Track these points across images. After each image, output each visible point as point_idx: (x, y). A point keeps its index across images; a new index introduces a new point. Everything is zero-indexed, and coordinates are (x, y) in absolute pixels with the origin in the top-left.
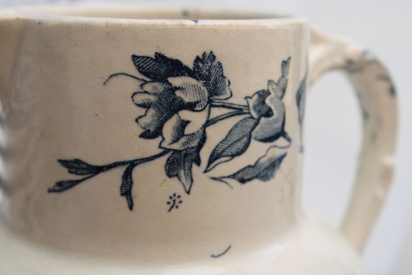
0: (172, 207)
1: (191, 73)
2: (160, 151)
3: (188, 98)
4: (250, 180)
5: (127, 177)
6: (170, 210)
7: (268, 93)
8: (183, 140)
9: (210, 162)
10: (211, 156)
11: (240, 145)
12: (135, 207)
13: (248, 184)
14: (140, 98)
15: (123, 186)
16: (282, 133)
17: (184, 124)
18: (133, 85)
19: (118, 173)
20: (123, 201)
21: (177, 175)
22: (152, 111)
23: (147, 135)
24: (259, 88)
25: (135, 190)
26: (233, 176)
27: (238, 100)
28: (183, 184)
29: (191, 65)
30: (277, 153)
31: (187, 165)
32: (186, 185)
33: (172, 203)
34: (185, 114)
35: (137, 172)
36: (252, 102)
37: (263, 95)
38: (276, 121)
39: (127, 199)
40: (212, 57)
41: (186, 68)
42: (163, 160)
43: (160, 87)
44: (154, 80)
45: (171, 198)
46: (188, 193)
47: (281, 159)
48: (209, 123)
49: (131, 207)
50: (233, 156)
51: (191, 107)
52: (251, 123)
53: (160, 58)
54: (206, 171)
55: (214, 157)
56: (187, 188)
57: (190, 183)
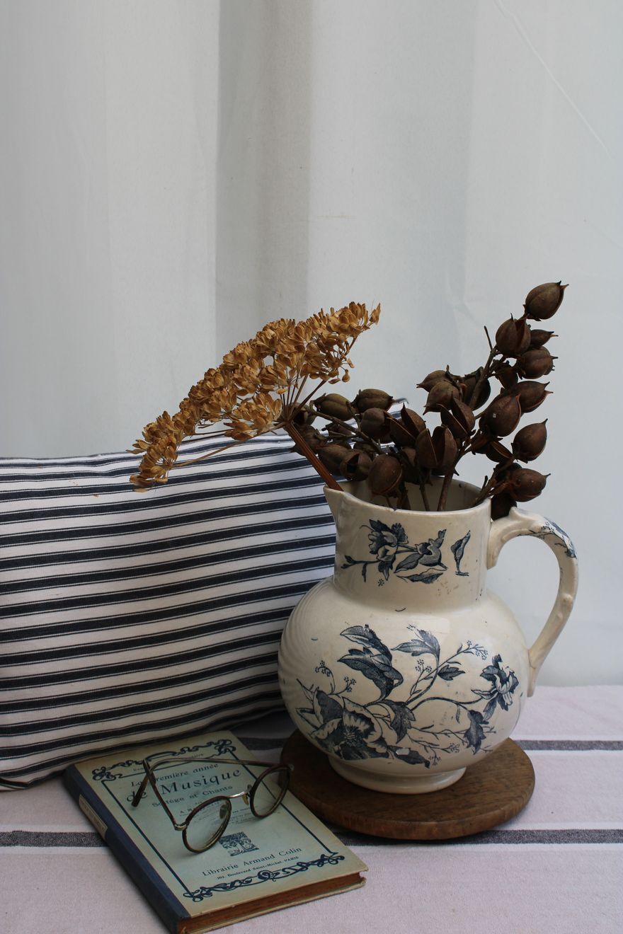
0: (380, 585)
1: (391, 531)
2: (376, 560)
3: (388, 541)
4: (417, 581)
5: (365, 567)
7: (429, 544)
8: (386, 557)
9: (397, 569)
10: (398, 565)
11: (412, 565)
13: (416, 583)
14: (371, 537)
15: (363, 571)
16: (439, 563)
17: (386, 551)
18: (368, 531)
19: (362, 565)
20: (362, 577)
21: (383, 572)
22: (375, 543)
23: (372, 552)
24: (424, 541)
25: (367, 574)
26: (408, 577)
27: (411, 545)
28: (385, 576)
29: (391, 528)
30: (435, 572)
31: (387, 568)
33: (380, 583)
34: (387, 547)
35: (368, 567)
36: (418, 547)
37: (426, 545)
38: (434, 557)
39: (364, 577)
40: (400, 526)
41: (389, 528)
42: (378, 564)
43: (378, 534)
44: (376, 531)
45: (380, 580)
46: (387, 580)
47: (438, 575)
48: (397, 552)
49: (365, 580)
50: (408, 569)
51: (390, 544)
52: (418, 556)
53: (379, 522)
54: (395, 573)
55: (399, 567)
56: (387, 578)
57: (388, 576)
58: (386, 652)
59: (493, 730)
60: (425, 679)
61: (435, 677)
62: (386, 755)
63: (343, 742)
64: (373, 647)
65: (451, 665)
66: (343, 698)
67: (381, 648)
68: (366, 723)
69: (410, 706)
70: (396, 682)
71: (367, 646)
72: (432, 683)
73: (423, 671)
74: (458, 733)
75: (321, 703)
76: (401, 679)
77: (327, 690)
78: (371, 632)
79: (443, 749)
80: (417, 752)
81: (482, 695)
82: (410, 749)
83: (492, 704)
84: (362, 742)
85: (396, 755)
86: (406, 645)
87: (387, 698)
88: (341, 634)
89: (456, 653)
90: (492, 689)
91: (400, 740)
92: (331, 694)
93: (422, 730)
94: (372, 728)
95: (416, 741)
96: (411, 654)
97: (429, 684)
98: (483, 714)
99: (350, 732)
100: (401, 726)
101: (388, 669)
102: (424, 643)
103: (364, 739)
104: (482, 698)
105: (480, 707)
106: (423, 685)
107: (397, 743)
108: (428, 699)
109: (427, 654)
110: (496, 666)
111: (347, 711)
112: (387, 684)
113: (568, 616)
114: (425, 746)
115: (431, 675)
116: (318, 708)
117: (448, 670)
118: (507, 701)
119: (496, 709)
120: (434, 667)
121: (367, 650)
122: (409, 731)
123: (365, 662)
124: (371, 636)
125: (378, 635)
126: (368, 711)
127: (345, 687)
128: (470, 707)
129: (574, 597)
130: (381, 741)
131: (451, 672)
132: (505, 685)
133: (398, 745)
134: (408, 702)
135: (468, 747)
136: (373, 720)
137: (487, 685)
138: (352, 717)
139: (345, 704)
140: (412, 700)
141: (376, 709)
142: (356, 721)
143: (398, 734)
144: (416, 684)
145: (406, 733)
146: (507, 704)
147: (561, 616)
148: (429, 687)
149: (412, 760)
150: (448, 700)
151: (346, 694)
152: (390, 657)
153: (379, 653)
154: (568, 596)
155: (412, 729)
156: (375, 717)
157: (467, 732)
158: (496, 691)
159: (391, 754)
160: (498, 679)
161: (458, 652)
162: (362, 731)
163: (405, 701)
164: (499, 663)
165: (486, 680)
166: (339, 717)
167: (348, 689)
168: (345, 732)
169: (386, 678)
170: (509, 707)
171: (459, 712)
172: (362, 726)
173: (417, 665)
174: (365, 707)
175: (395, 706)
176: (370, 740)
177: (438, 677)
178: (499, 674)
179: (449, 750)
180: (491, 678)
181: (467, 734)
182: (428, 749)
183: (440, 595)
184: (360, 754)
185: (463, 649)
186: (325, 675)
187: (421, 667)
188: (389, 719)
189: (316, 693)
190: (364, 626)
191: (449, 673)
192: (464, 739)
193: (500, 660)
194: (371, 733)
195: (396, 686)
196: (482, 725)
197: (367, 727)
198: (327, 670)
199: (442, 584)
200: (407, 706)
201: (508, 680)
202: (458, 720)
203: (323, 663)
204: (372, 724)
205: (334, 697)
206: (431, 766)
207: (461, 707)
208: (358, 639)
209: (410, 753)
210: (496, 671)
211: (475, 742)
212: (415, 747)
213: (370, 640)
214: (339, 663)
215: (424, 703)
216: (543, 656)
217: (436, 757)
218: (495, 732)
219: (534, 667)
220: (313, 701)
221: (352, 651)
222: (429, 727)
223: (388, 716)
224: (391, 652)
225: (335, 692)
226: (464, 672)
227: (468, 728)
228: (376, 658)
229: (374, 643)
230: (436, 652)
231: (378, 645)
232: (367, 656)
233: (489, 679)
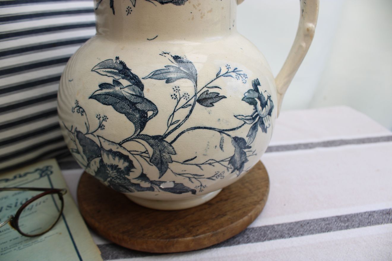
0: (128, 13)
4: (166, 3)
6: (127, 15)
12: (115, 13)
13: (166, 5)
15: (111, 3)
20: (111, 10)
25: (115, 5)
28: (132, 2)
32: (133, 2)
33: (128, 11)
39: (112, 9)
45: (127, 8)
46: (134, 6)
49: (114, 13)
56: (134, 4)
57: (135, 1)
58: (137, 82)
59: (255, 153)
60: (182, 107)
61: (194, 104)
62: (151, 189)
63: (109, 179)
64: (123, 78)
65: (211, 91)
66: (98, 136)
67: (132, 78)
68: (125, 161)
69: (169, 139)
70: (150, 113)
71: (117, 77)
72: (191, 111)
73: (180, 98)
74: (222, 161)
75: (81, 143)
76: (156, 111)
77: (84, 130)
78: (122, 63)
79: (209, 178)
80: (182, 184)
81: (245, 120)
82: (174, 182)
83: (254, 128)
84: (125, 179)
85: (161, 188)
86: (159, 72)
87: (141, 133)
88: (92, 71)
89: (215, 77)
90: (254, 113)
91: (162, 175)
92: (86, 134)
93: (185, 162)
94: (131, 166)
95: (179, 175)
96: (165, 81)
97: (188, 113)
98: (246, 139)
99: (112, 170)
100: (162, 161)
101: (139, 100)
102: (179, 68)
103: (126, 176)
104: (245, 123)
105: (243, 133)
106: (181, 115)
107: (160, 178)
108: (188, 130)
109: (183, 80)
110: (257, 90)
111: (104, 150)
112: (141, 117)
113: (310, 45)
114: (189, 178)
115: (189, 103)
116: (81, 149)
117: (207, 96)
118: (266, 124)
119: (258, 133)
120: (192, 94)
121: (117, 83)
122: (170, 165)
123: (115, 95)
124: (121, 67)
125: (128, 66)
126: (124, 148)
127: (98, 125)
128: (233, 134)
129: (315, 26)
130: (143, 177)
131: (211, 98)
132: (264, 109)
133: (161, 179)
134: (166, 135)
135: (232, 172)
136: (131, 157)
137: (249, 110)
138: (110, 156)
139: (100, 143)
140: (170, 133)
141: (131, 146)
142: (114, 159)
143: (160, 169)
144: (173, 114)
145: (167, 168)
146: (267, 127)
147: (304, 45)
148: (188, 117)
149: (178, 191)
150: (210, 129)
151: (100, 132)
152: (142, 87)
153: (129, 84)
154: (311, 25)
155: (174, 163)
156: (132, 154)
157: (231, 159)
158: (258, 115)
159: (156, 188)
160: (259, 103)
161: (218, 76)
162: (123, 168)
163: (162, 134)
164: (258, 87)
165: (248, 104)
166: (98, 157)
167: (101, 126)
168: (108, 170)
169: (139, 110)
170: (268, 129)
171: (222, 140)
172: (122, 165)
173: (173, 93)
174: (120, 144)
175: (152, 141)
176: (133, 176)
177: (197, 104)
178: (259, 98)
179: (214, 178)
180: (252, 102)
181: (232, 161)
182: (193, 180)
183: (193, 18)
184: (128, 189)
185: (222, 73)
186: (80, 114)
187: (177, 94)
188: (147, 155)
189: (76, 134)
190: (114, 59)
191: (209, 98)
192: (229, 166)
193: (259, 84)
194: (132, 170)
195: (151, 118)
196: (246, 150)
197: (126, 164)
198: (81, 110)
199: (194, 6)
200: (165, 139)
201: (266, 104)
202: (221, 148)
203: (77, 102)
204: (131, 162)
205: (90, 136)
206: (197, 193)
207: (224, 135)
208: (108, 72)
209: (175, 186)
210: (256, 95)
211: (239, 167)
212: (179, 180)
213: (120, 71)
214: (91, 100)
215: (183, 135)
216: (287, 84)
217: (201, 185)
218: (256, 154)
219: (281, 94)
220: (75, 141)
221: (102, 86)
222: (192, 159)
223: (146, 152)
224: (143, 81)
225: (90, 132)
226: (225, 97)
227: (232, 155)
228: (126, 89)
229: (124, 74)
230: (194, 77)
231: (128, 76)
232: (117, 88)
233: (250, 103)
